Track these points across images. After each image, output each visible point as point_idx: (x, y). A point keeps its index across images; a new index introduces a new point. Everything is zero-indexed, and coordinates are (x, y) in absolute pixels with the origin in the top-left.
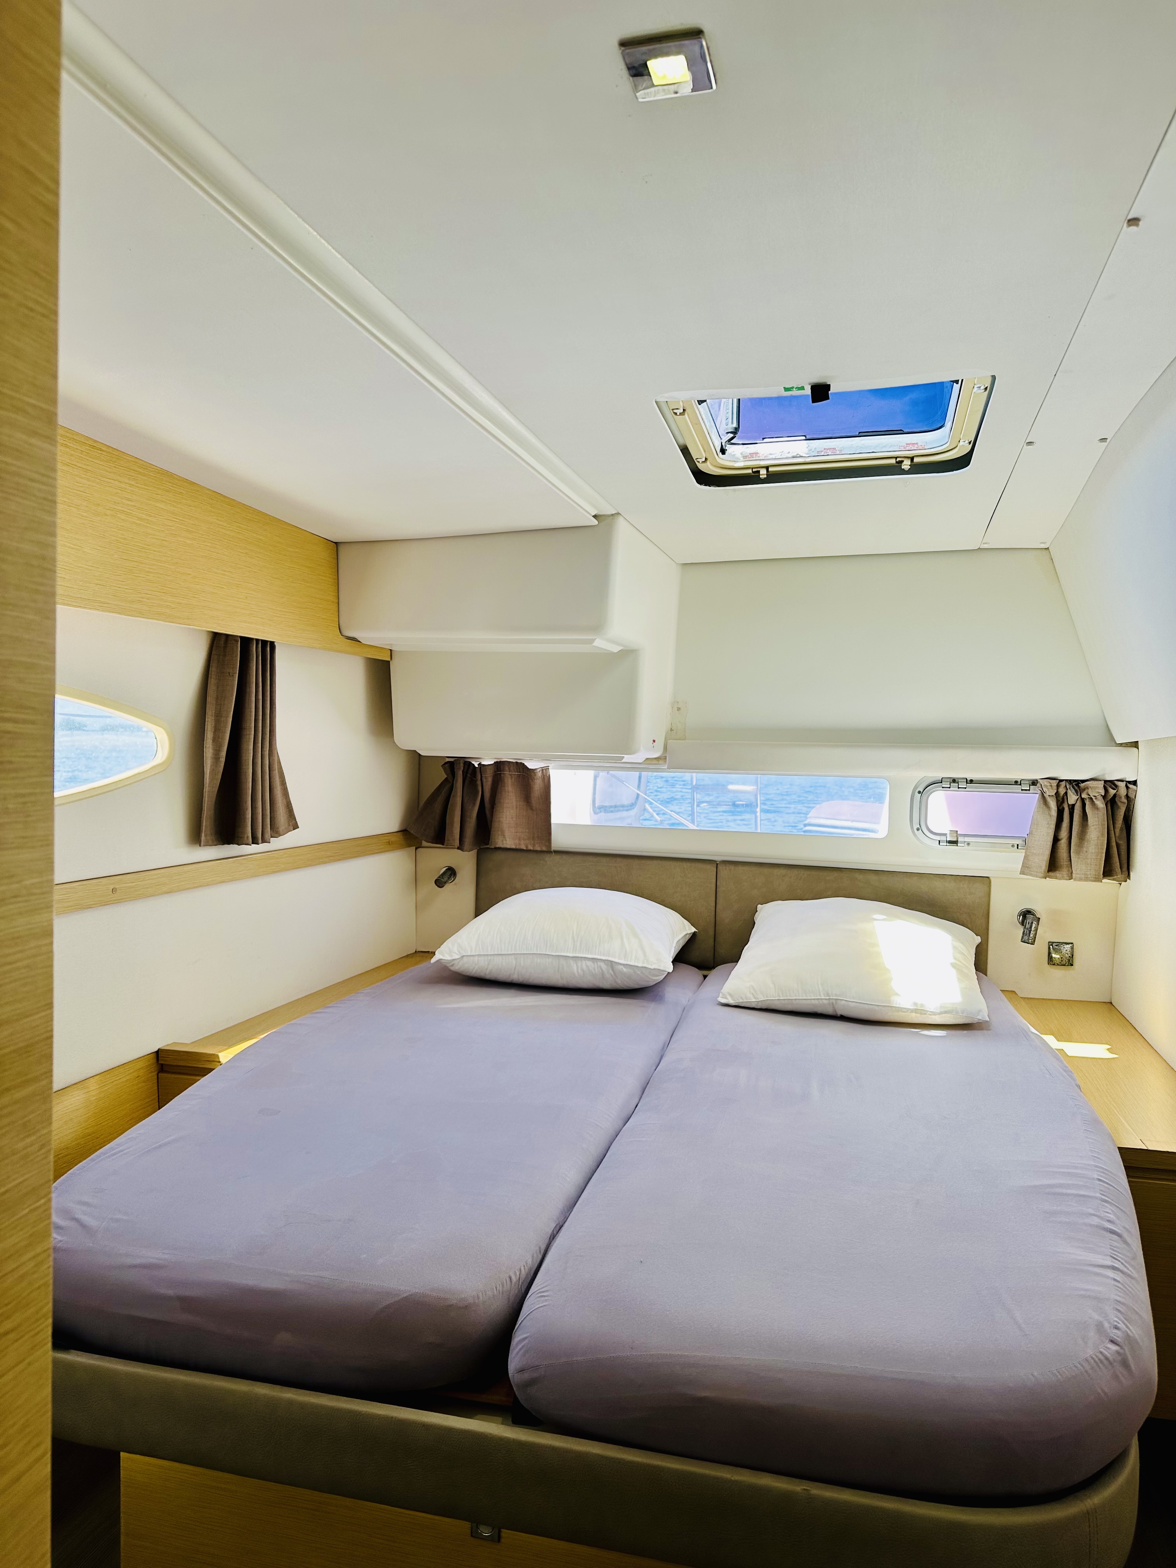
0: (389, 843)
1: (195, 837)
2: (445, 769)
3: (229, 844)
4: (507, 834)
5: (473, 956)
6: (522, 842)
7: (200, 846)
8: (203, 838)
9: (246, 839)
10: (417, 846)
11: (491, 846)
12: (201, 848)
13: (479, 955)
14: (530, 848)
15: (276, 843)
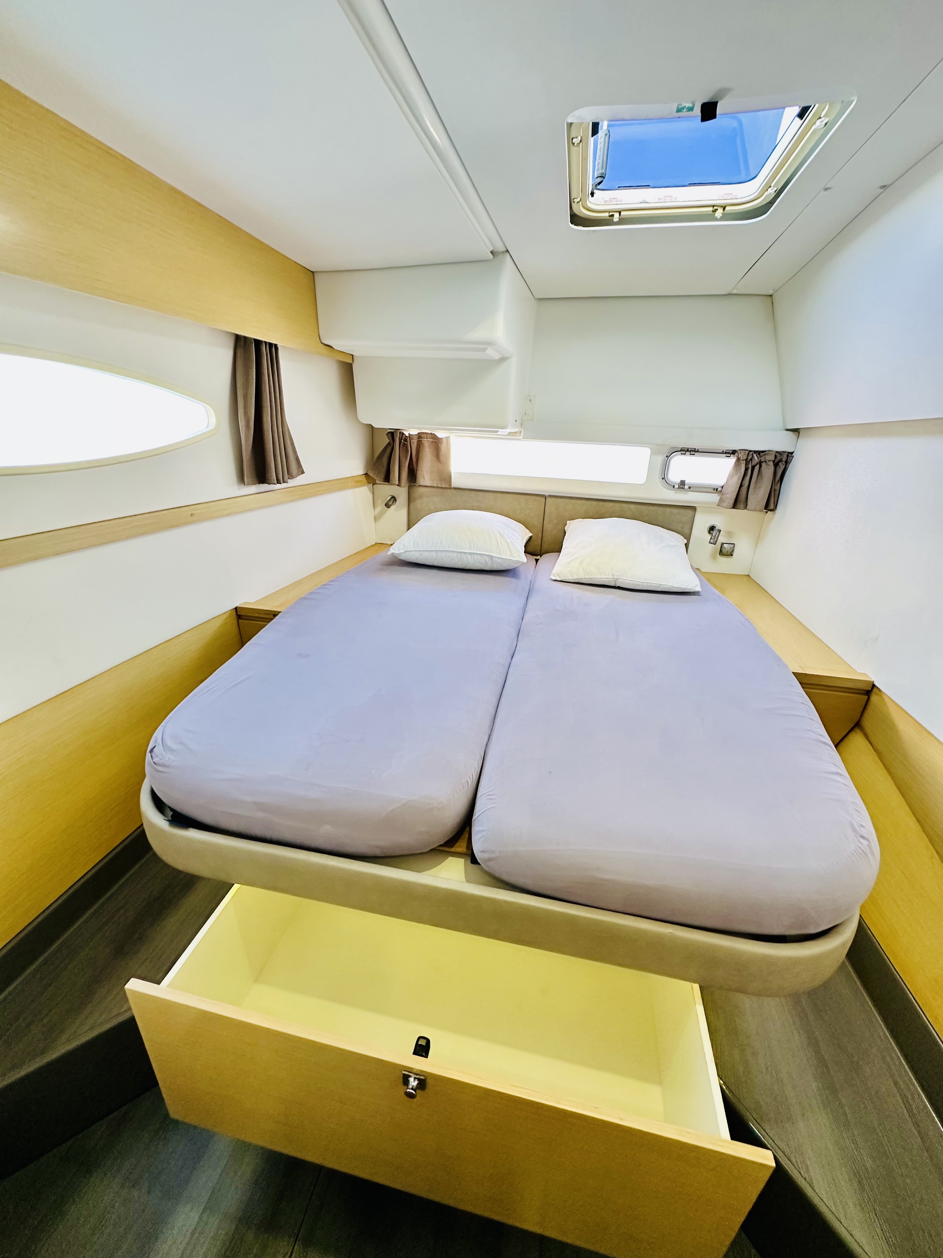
0: (358, 482)
1: (241, 479)
2: (388, 437)
3: (263, 483)
4: (426, 477)
5: (412, 551)
6: (435, 482)
7: (245, 485)
8: (246, 480)
9: (273, 480)
10: (374, 483)
11: (417, 484)
12: (246, 486)
13: (415, 551)
14: (440, 486)
15: (291, 483)
